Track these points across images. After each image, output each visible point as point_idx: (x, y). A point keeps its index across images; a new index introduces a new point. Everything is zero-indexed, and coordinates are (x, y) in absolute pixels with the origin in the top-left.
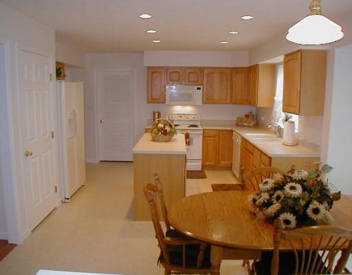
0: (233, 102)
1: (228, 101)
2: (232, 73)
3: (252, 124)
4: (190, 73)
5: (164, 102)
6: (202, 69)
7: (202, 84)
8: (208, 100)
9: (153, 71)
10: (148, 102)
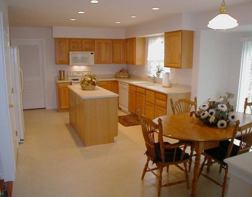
0: (113, 62)
1: (111, 62)
2: (113, 43)
3: (126, 76)
4: (86, 43)
5: (68, 63)
6: (93, 40)
7: (94, 51)
8: (98, 61)
9: (59, 41)
10: (56, 64)
